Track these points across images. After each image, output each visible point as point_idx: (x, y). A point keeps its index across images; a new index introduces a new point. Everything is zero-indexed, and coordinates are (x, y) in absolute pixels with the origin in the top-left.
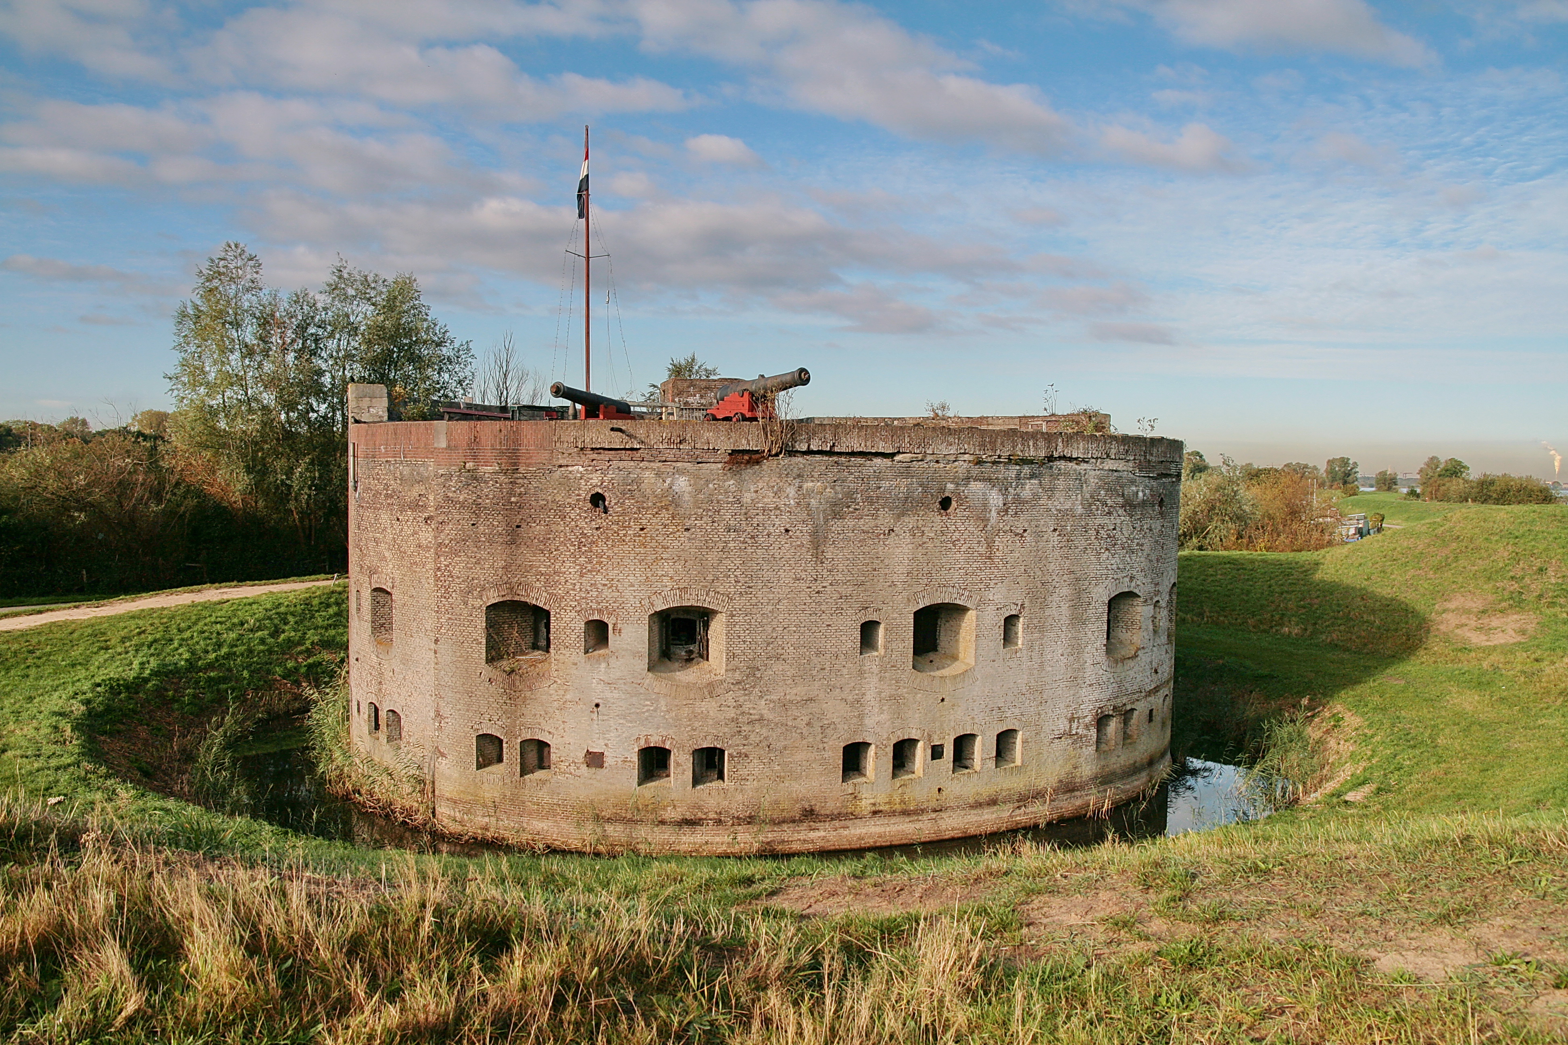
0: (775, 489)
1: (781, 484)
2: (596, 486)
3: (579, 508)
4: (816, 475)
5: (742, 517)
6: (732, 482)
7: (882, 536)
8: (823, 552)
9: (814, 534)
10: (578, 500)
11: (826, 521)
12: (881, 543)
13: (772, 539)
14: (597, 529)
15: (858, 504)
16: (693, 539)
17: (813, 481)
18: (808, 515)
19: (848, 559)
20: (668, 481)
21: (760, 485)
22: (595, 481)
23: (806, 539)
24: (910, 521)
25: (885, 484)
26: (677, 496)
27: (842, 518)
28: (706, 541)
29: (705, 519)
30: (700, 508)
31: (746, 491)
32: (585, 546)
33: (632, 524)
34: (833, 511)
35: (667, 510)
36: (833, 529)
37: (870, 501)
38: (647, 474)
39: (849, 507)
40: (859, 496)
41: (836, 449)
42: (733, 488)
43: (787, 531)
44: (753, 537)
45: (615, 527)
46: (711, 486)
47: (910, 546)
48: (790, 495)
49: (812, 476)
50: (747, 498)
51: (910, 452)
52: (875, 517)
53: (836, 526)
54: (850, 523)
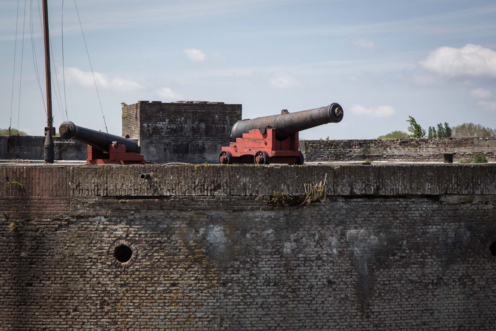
0: (317, 237)
1: (322, 232)
2: (120, 238)
3: (102, 263)
4: (359, 220)
5: (282, 269)
6: (270, 231)
7: (430, 287)
8: (369, 305)
9: (358, 286)
10: (100, 254)
11: (371, 271)
12: (430, 293)
13: (314, 292)
14: (122, 286)
15: (404, 251)
16: (230, 294)
17: (356, 228)
18: (352, 265)
19: (396, 312)
20: (202, 231)
21: (301, 234)
22: (119, 233)
23: (350, 292)
24: (460, 269)
25: (433, 229)
26: (211, 248)
27: (388, 267)
28: (244, 296)
29: (242, 272)
30: (236, 260)
31: (286, 241)
32: (108, 304)
33: (161, 279)
34: (378, 260)
35: (201, 263)
36: (379, 279)
37: (417, 248)
38: (178, 224)
39: (394, 255)
40: (405, 242)
41: (382, 193)
42: (272, 237)
43: (330, 282)
44: (294, 291)
45: (143, 284)
46: (248, 235)
47: (461, 297)
48: (333, 244)
49: (356, 222)
50: (288, 247)
51: (458, 194)
52: (423, 265)
53: (382, 276)
54: (396, 272)
